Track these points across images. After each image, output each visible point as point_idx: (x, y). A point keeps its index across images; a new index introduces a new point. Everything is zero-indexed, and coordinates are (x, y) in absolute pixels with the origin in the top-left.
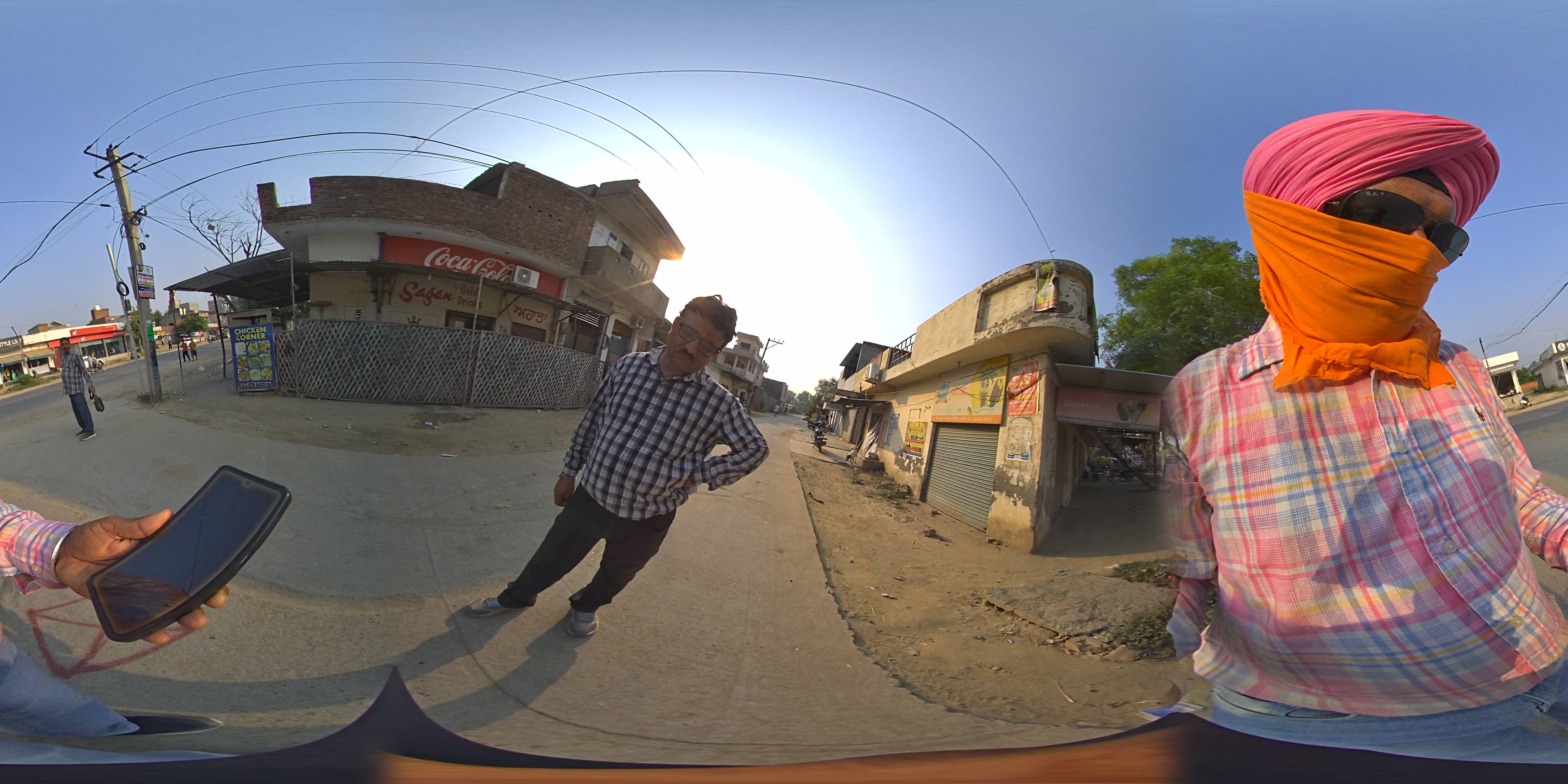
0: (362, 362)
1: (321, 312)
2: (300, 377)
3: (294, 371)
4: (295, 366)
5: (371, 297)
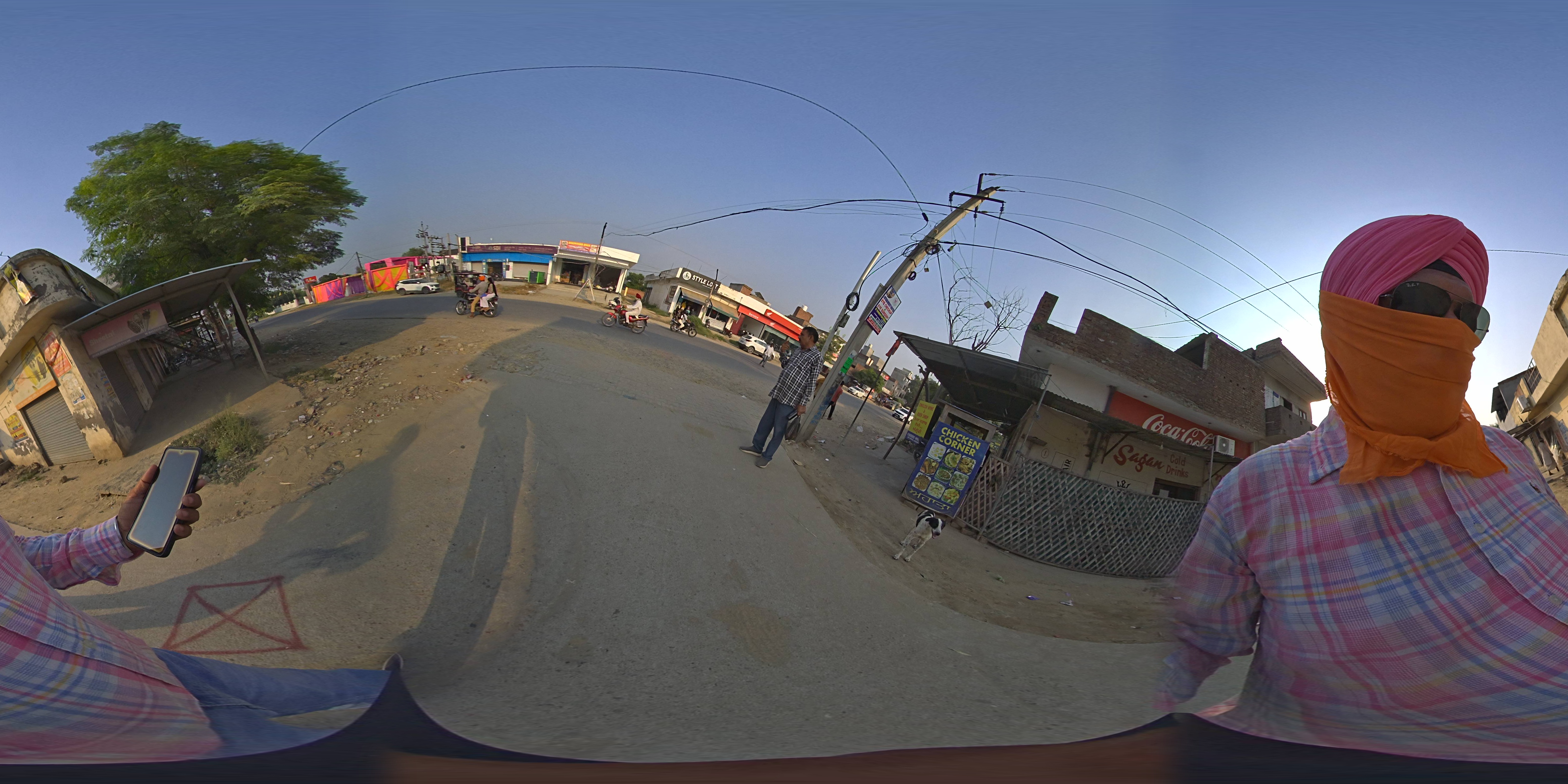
0: (1084, 527)
1: (1030, 449)
2: (993, 519)
3: (987, 508)
4: (993, 504)
5: (1086, 450)
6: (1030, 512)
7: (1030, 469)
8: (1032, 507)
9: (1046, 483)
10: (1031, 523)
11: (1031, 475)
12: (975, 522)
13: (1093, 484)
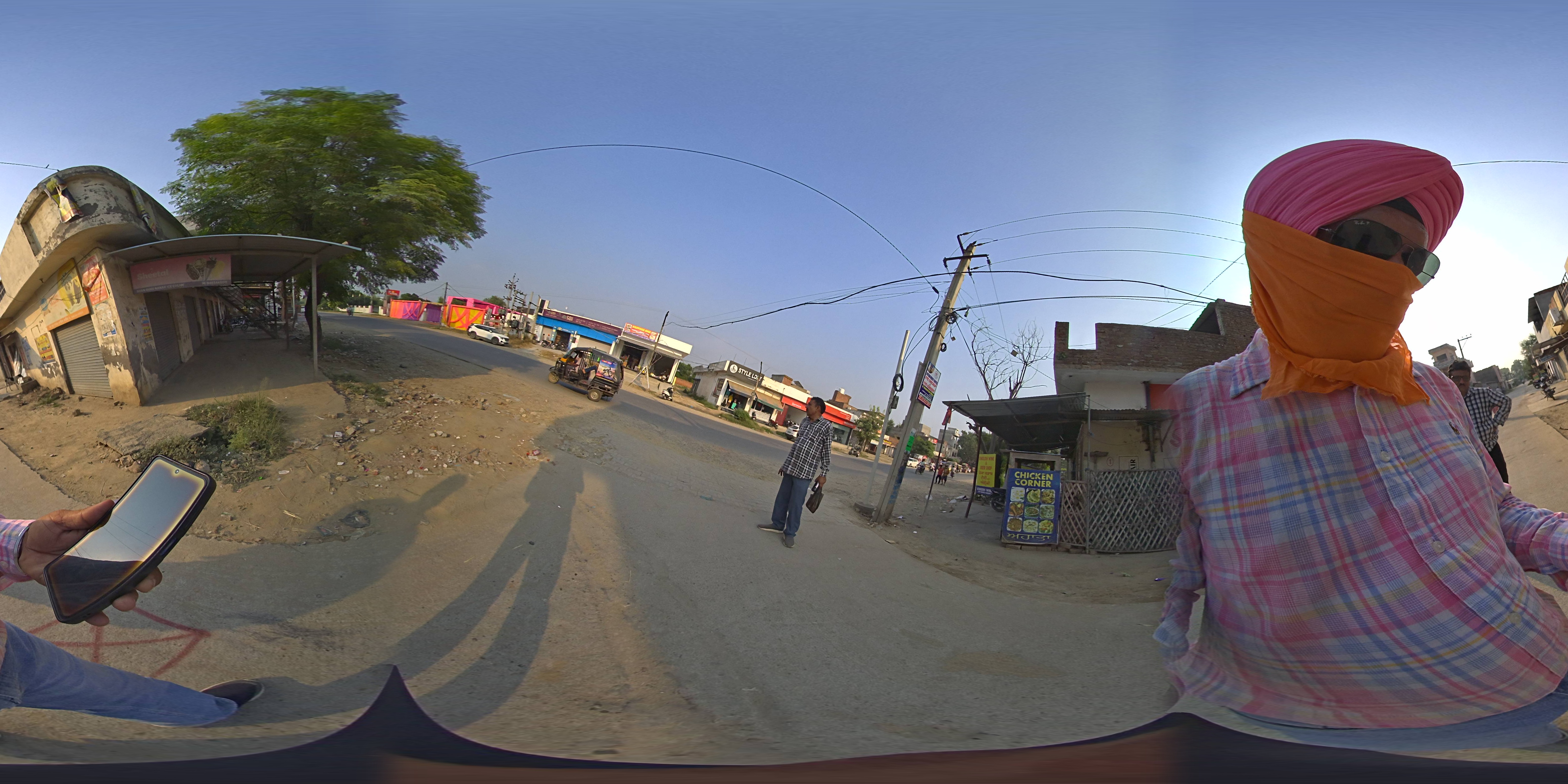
0: (1167, 510)
1: (1095, 462)
2: (1091, 532)
3: (1082, 525)
4: (1085, 520)
5: (1144, 446)
6: (1118, 515)
7: (1103, 480)
8: (1118, 510)
9: (1121, 485)
10: (1124, 523)
11: (1105, 484)
12: (1078, 541)
13: (1159, 473)
